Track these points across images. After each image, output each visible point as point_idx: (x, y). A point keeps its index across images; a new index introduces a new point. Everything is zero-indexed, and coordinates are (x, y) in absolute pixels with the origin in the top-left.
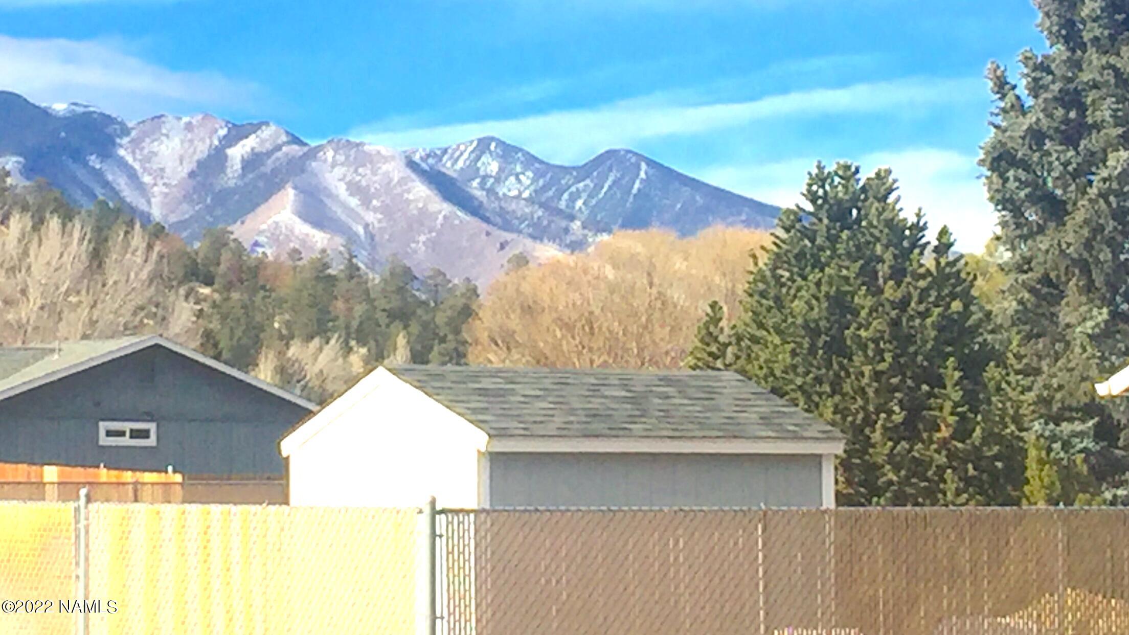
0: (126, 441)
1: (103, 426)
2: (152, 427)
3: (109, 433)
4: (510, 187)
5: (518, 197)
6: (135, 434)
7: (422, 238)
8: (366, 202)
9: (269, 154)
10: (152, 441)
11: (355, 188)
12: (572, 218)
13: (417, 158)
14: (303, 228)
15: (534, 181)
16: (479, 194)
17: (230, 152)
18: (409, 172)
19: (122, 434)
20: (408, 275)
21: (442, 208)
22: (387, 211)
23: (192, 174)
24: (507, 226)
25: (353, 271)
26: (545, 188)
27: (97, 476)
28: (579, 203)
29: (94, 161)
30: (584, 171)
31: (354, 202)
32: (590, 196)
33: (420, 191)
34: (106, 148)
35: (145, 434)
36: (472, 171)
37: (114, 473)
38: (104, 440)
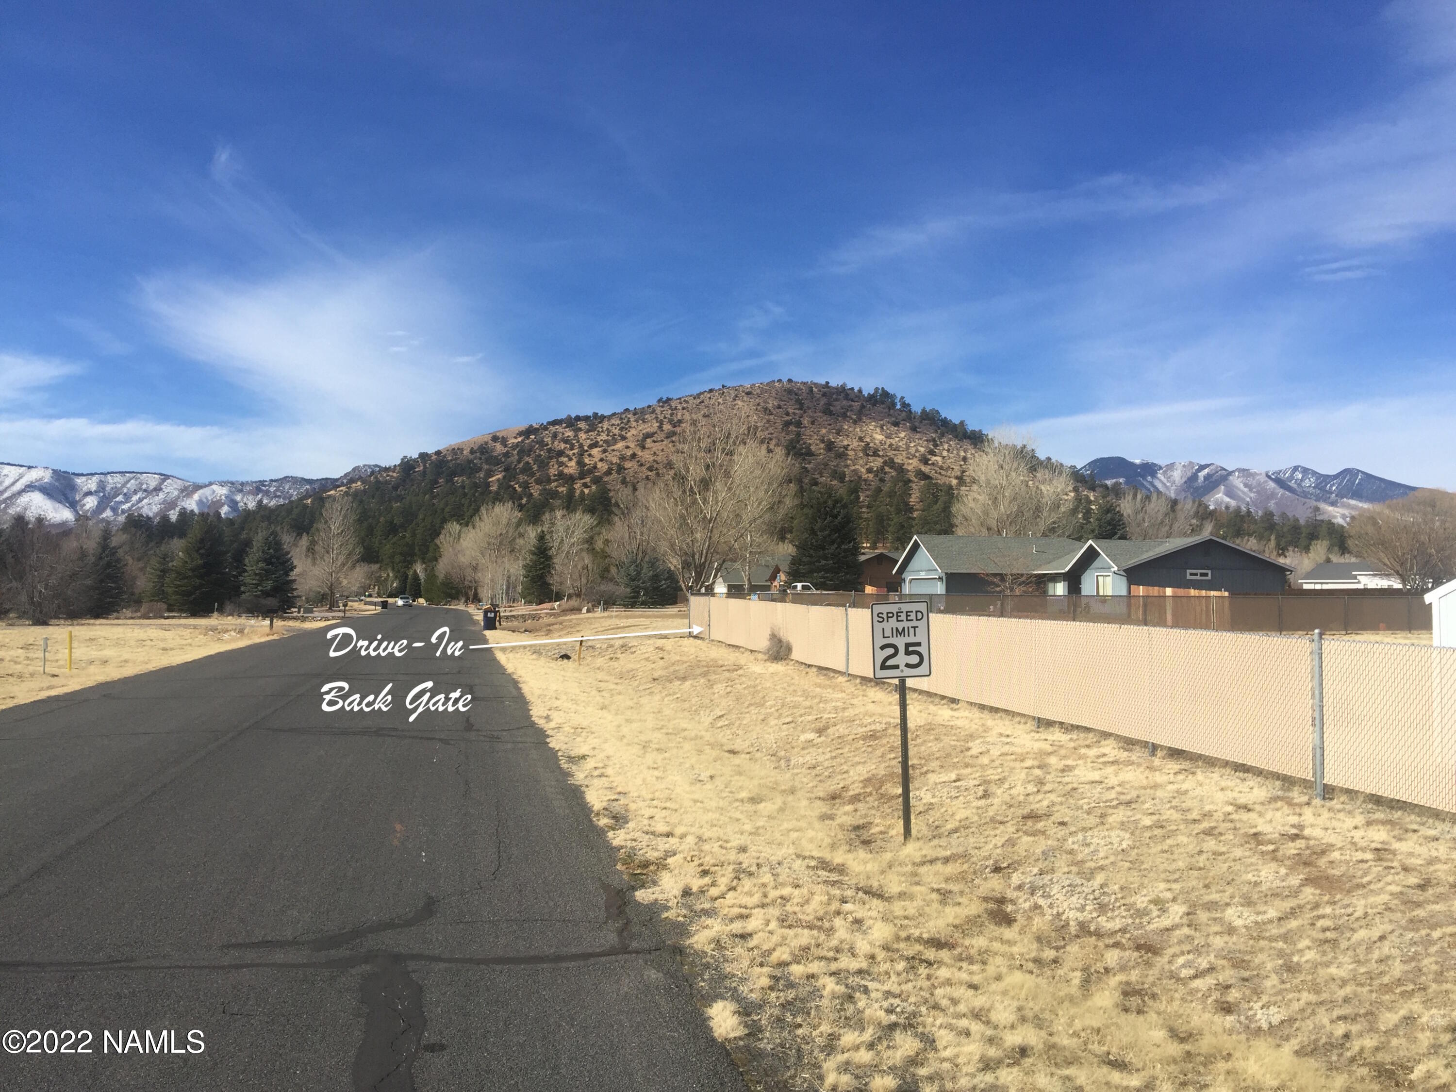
0: (1198, 577)
1: (1188, 571)
2: (1209, 572)
3: (1191, 574)
4: (1307, 483)
5: (1310, 486)
6: (1202, 574)
7: (1273, 502)
8: (1251, 490)
9: (1213, 474)
10: (1209, 577)
11: (1246, 485)
12: (1332, 493)
13: (1270, 474)
14: (1227, 499)
15: (1316, 480)
16: (1295, 486)
17: (1199, 474)
18: (1267, 479)
19: (1196, 575)
20: (1271, 514)
21: (1280, 492)
22: (1258, 492)
23: (1185, 482)
24: (1305, 497)
25: (1249, 512)
26: (1321, 483)
27: (1189, 593)
28: (1334, 488)
29: (1149, 478)
30: (1336, 477)
31: (1246, 490)
32: (1339, 485)
33: (1272, 485)
34: (1153, 474)
35: (1206, 575)
36: (1291, 477)
37: (1197, 591)
38: (1189, 577)
